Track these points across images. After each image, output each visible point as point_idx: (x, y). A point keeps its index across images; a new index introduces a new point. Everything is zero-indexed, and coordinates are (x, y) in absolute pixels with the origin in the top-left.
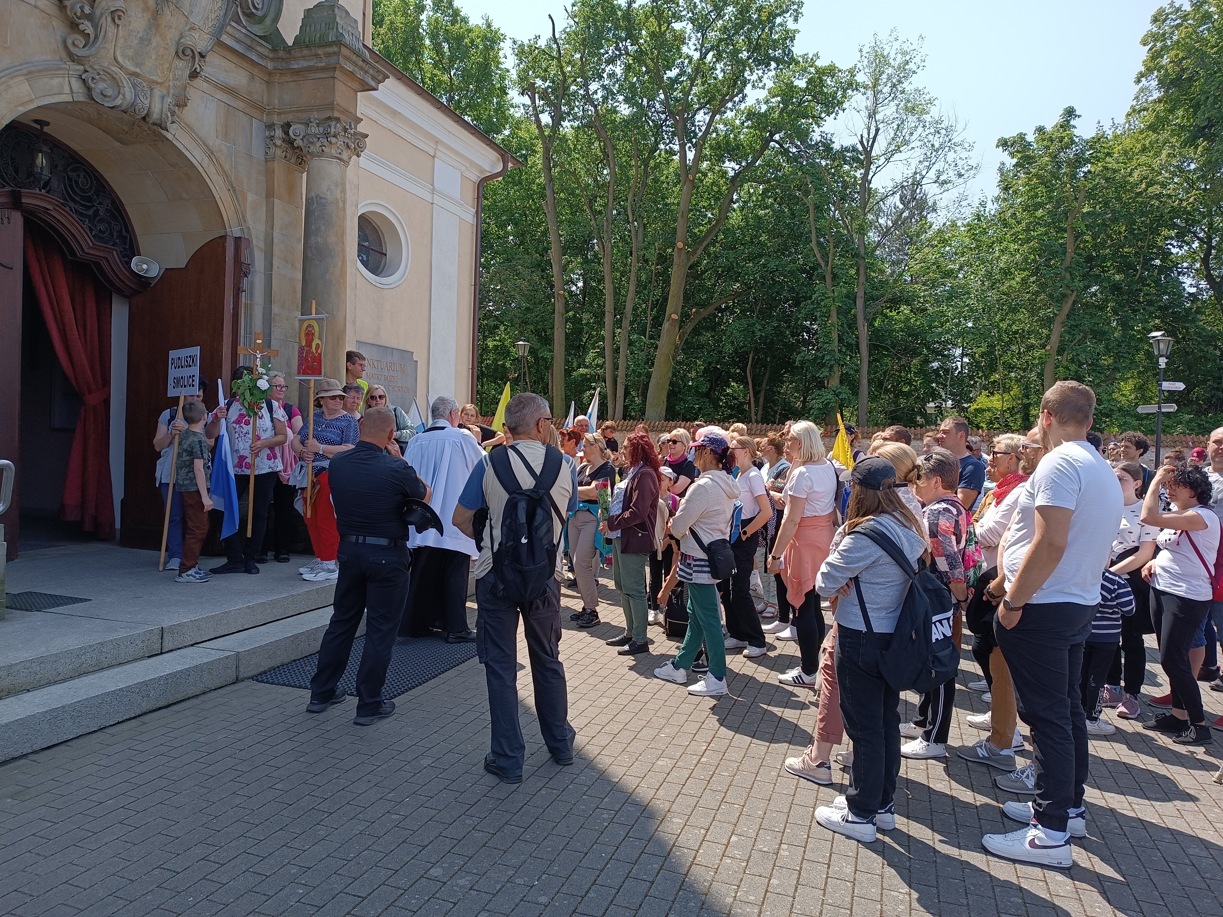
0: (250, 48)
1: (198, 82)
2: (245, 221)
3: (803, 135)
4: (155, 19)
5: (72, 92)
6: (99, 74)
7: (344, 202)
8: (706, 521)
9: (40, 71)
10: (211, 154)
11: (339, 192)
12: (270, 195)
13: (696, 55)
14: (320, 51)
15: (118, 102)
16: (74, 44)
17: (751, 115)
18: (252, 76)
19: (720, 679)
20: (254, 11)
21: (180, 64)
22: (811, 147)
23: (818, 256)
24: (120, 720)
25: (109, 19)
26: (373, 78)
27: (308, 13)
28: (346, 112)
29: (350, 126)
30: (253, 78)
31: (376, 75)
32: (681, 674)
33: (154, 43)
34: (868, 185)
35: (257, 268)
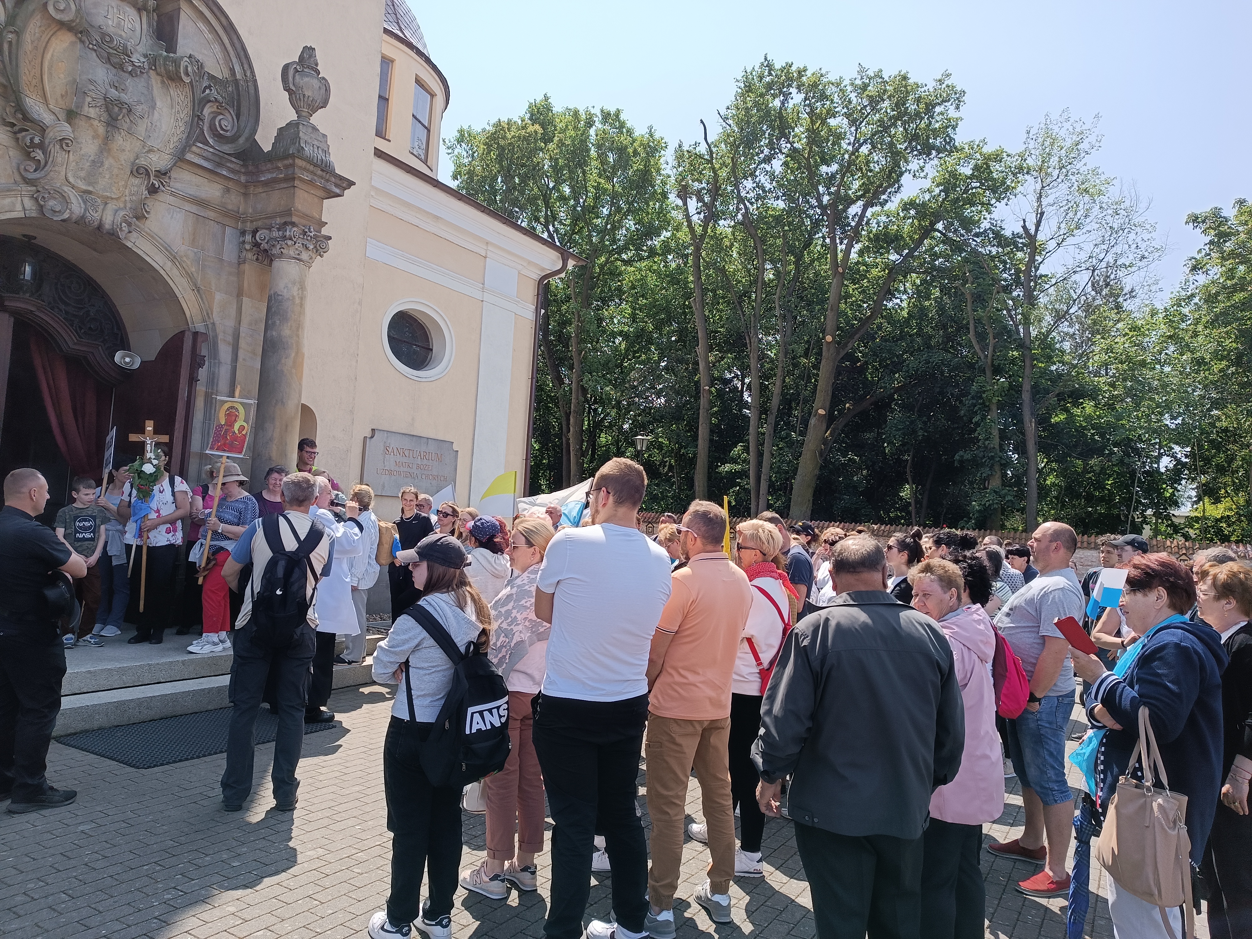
0: (219, 165)
1: (160, 196)
2: (209, 317)
5: (24, 209)
6: (50, 193)
7: (302, 298)
10: (174, 258)
11: (296, 289)
12: (240, 294)
14: (280, 164)
15: (66, 216)
16: (26, 170)
17: (909, 205)
18: (228, 190)
20: (222, 132)
21: (136, 181)
22: (977, 234)
23: (977, 347)
25: (57, 146)
26: (337, 186)
27: (281, 129)
28: (305, 216)
29: (309, 229)
31: (339, 182)
33: (107, 164)
34: (1036, 271)
35: (222, 360)
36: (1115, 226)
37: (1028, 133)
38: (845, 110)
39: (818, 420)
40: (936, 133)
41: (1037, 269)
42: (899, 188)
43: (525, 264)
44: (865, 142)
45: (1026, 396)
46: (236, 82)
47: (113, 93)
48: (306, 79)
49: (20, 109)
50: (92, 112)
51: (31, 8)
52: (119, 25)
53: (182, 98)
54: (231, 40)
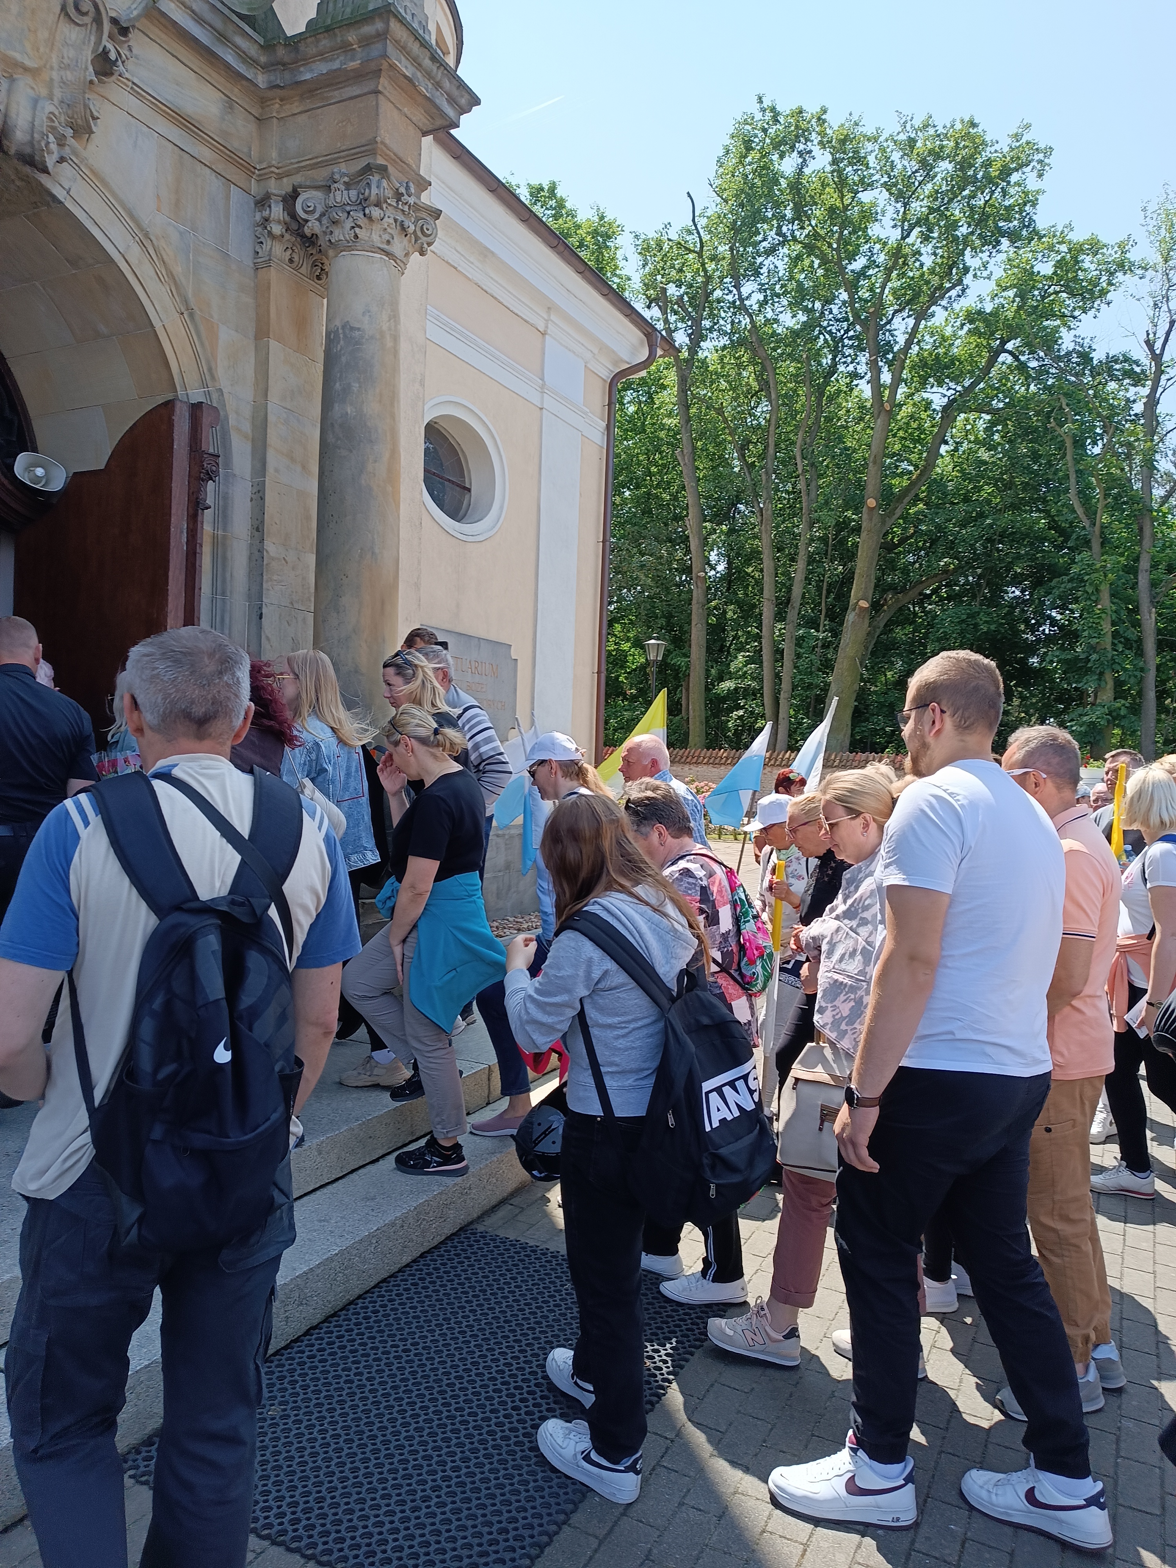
0: (222, 37)
1: (116, 87)
2: (213, 378)
7: (396, 339)
10: (144, 238)
11: (385, 316)
12: (261, 331)
13: (897, 234)
14: (351, 37)
17: (972, 316)
18: (230, 104)
23: (1080, 511)
26: (452, 100)
28: (399, 162)
29: (407, 188)
30: (231, 107)
31: (455, 93)
35: (237, 470)
37: (1144, 210)
38: (886, 178)
39: (859, 615)
40: (1009, 213)
42: (963, 291)
43: (596, 351)
45: (1144, 578)
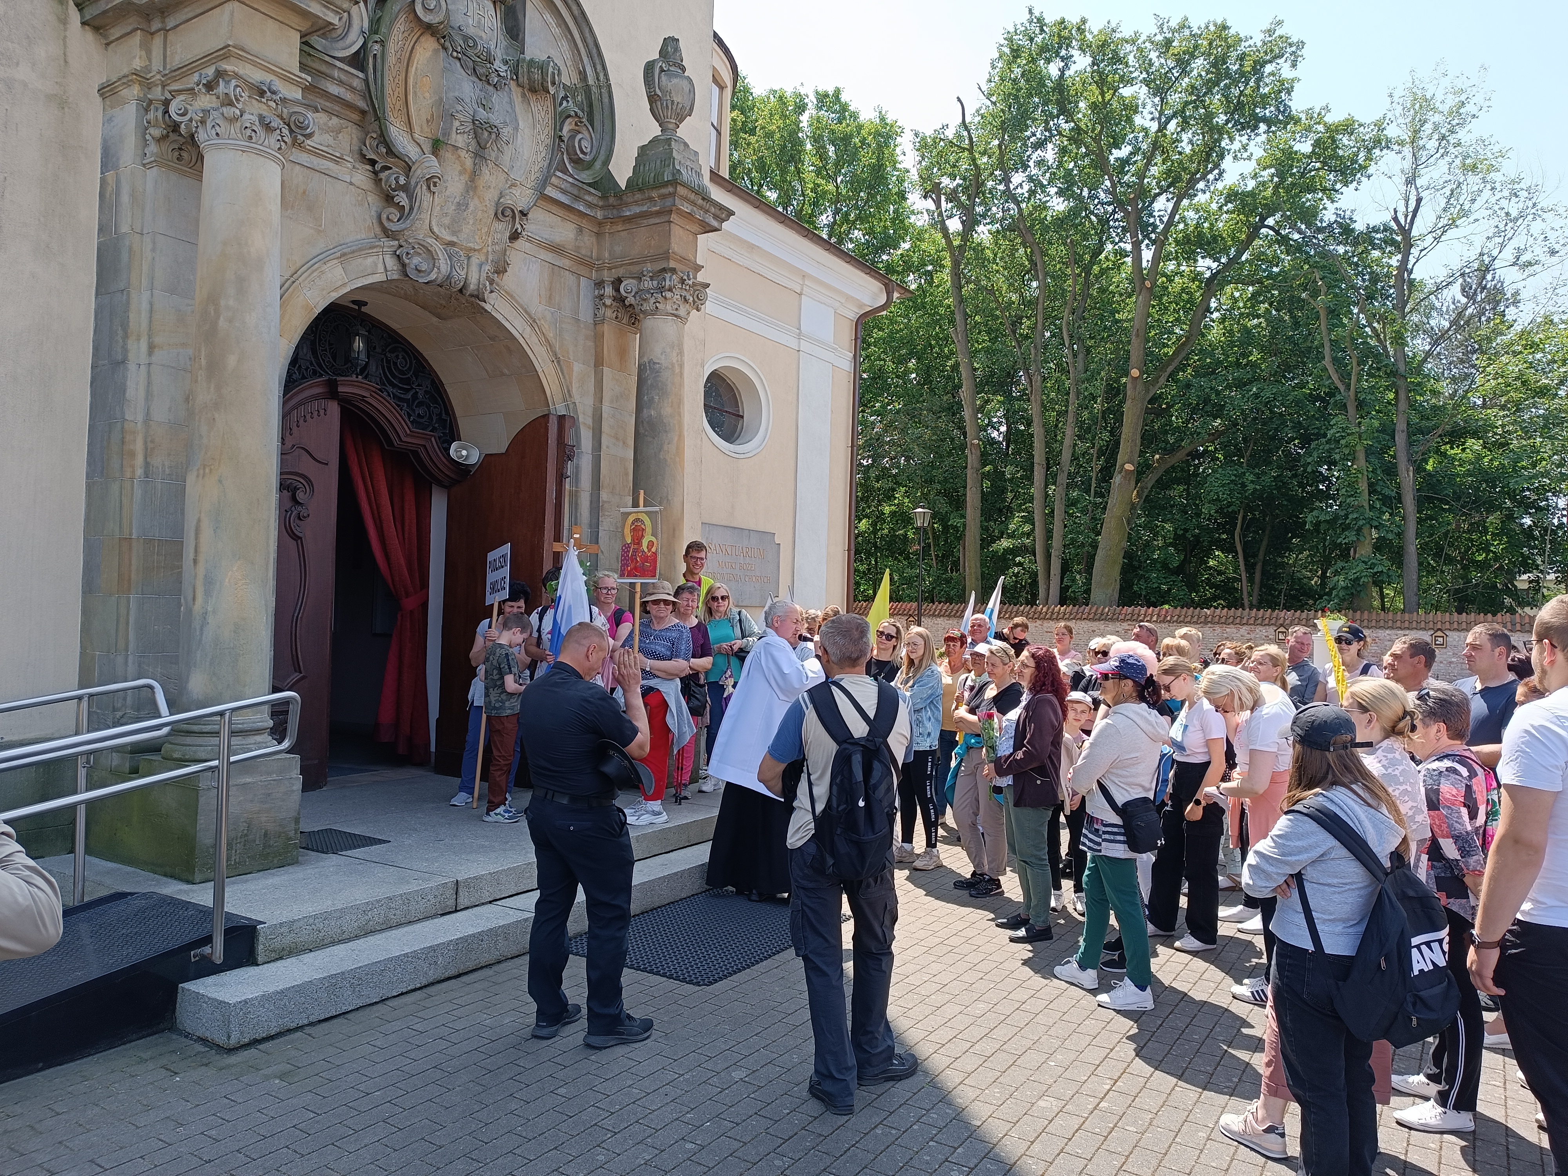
0: (577, 198)
1: (520, 243)
2: (570, 396)
3: (1309, 215)
4: (472, 180)
5: (386, 270)
6: (414, 248)
7: (681, 366)
8: (1120, 772)
9: (353, 252)
10: (533, 322)
11: (675, 354)
12: (599, 363)
13: (1154, 126)
14: (654, 194)
15: (433, 276)
16: (388, 218)
17: (1232, 195)
18: (580, 230)
19: (1143, 989)
20: (581, 156)
21: (500, 226)
22: (1320, 230)
23: (1335, 377)
24: (404, 990)
25: (424, 187)
26: (716, 217)
27: (643, 150)
28: (683, 260)
29: (688, 276)
31: (718, 212)
32: (1090, 977)
33: (471, 207)
34: (1409, 276)
35: (583, 449)
36: (1514, 213)
37: (1391, 96)
38: (1144, 75)
39: (1125, 478)
40: (1264, 101)
41: (1411, 272)
42: (1221, 174)
43: (843, 301)
44: (1174, 116)
45: (1401, 438)
46: (587, 89)
47: (482, 114)
48: (675, 81)
49: (384, 140)
50: (460, 140)
51: (396, 8)
52: (479, 25)
53: (543, 114)
54: (582, 33)
